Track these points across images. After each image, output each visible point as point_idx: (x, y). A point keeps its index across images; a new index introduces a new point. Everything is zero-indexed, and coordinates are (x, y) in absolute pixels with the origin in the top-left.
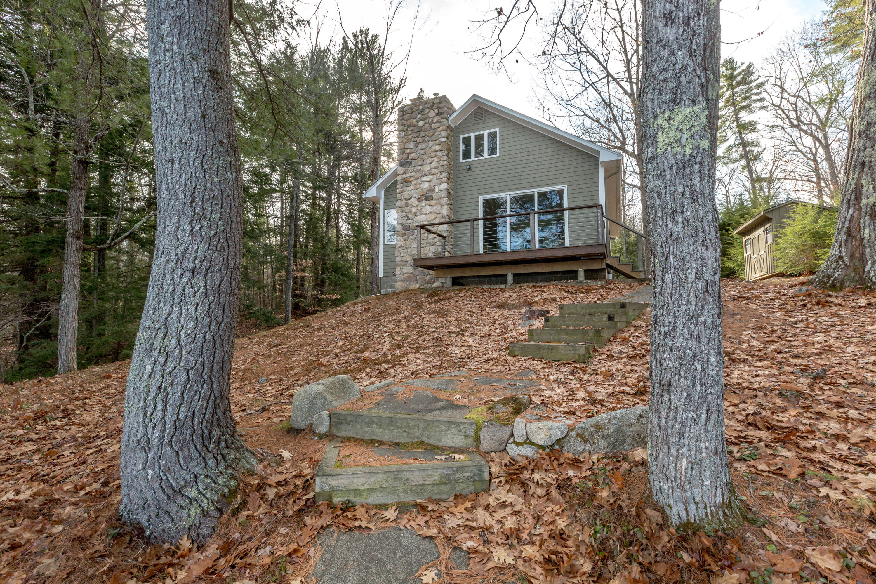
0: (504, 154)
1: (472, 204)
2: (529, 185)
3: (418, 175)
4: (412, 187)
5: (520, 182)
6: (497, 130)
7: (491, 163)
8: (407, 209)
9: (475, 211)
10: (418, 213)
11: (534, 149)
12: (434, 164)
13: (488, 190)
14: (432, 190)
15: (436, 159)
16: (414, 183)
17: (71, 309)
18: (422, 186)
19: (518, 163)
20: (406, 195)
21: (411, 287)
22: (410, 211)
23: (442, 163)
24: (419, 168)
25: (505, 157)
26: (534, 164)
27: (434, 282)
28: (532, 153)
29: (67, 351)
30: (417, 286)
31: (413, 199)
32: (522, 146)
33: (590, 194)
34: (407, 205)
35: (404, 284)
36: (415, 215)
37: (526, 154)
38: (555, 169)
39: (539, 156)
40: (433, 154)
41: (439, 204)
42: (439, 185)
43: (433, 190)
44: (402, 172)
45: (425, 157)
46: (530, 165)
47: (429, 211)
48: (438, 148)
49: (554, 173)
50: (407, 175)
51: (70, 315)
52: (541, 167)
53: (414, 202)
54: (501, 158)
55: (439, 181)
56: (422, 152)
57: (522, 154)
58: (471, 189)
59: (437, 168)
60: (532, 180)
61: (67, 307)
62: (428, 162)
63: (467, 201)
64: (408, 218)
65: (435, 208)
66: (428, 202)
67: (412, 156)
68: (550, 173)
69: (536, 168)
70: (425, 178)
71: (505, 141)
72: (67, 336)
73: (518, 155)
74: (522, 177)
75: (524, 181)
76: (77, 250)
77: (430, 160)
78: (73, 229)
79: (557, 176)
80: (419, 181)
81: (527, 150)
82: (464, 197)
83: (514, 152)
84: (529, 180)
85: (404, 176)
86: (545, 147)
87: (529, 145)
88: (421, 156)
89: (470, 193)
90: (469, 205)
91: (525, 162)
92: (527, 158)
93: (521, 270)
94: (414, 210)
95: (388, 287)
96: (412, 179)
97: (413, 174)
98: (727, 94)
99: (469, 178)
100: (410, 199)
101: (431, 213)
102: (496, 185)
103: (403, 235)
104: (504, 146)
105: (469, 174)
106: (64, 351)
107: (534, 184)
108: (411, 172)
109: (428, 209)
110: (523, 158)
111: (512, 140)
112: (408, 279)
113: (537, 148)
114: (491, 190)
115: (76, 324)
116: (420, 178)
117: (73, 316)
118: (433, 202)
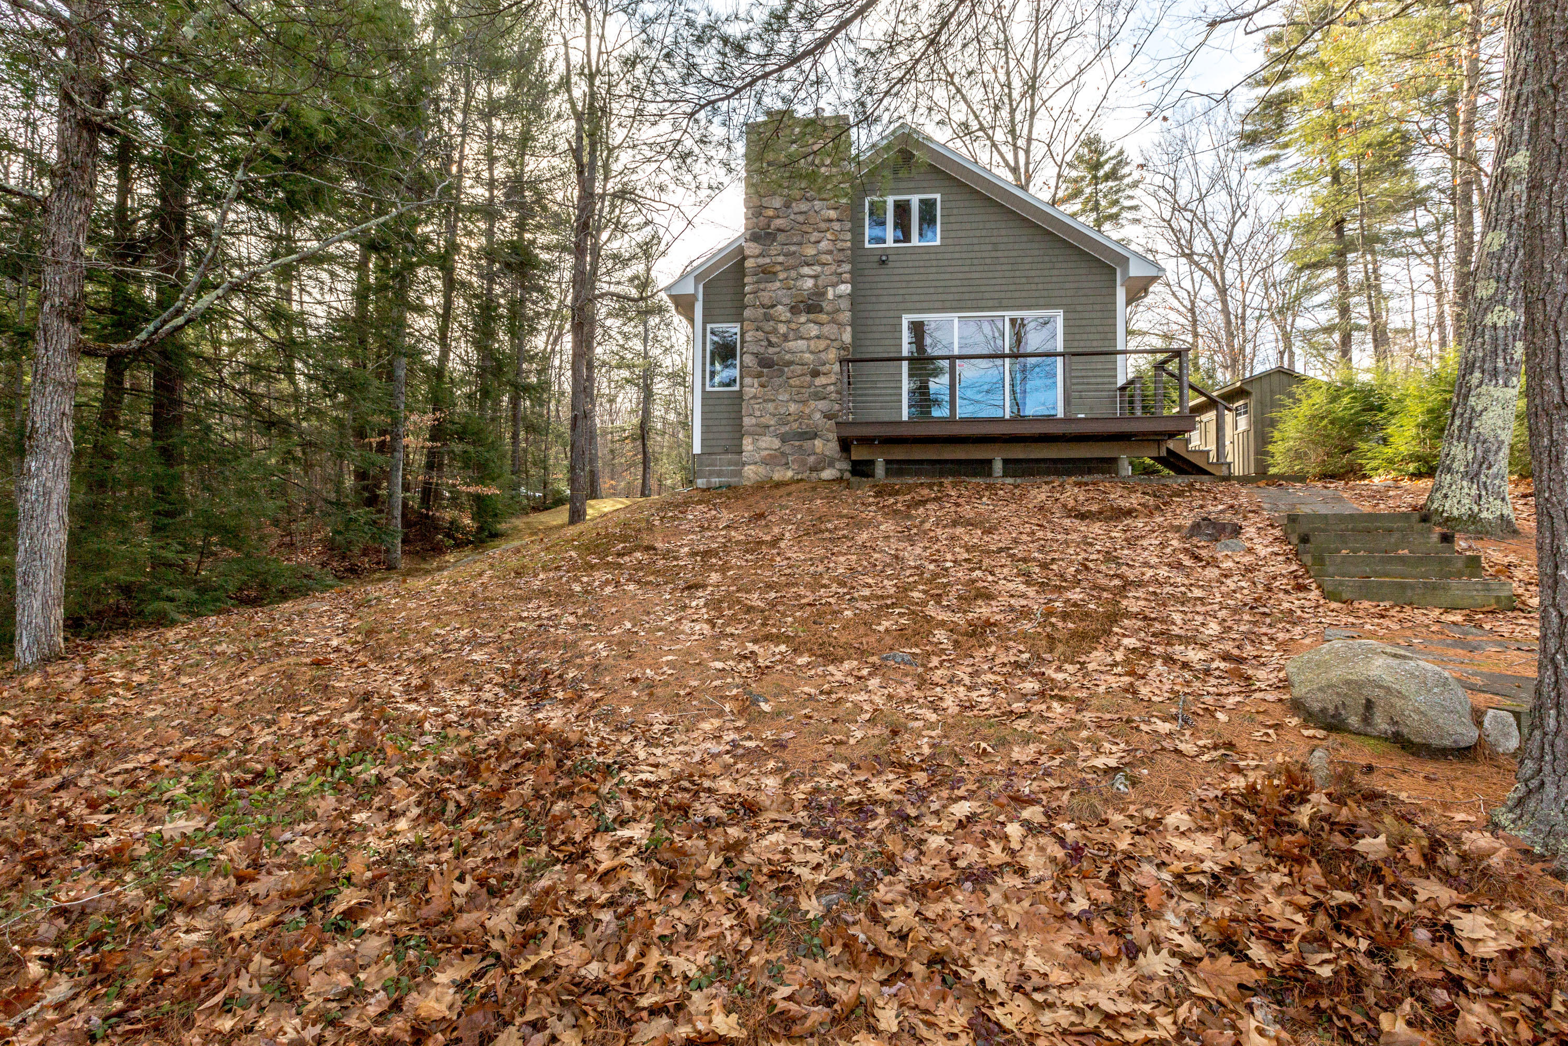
0: (950, 241)
1: (888, 328)
2: (996, 303)
3: (791, 261)
4: (778, 284)
5: (979, 296)
6: (938, 196)
7: (927, 257)
8: (768, 326)
9: (892, 342)
10: (791, 336)
11: (1005, 240)
12: (824, 245)
13: (918, 305)
14: (820, 293)
15: (828, 235)
16: (782, 276)
17: (55, 499)
18: (799, 283)
19: (976, 262)
20: (765, 297)
21: (777, 476)
22: (775, 331)
23: (840, 245)
24: (793, 248)
25: (951, 249)
26: (1005, 267)
27: (823, 469)
28: (1002, 247)
29: (45, 604)
30: (790, 474)
31: (780, 307)
32: (984, 233)
33: (1100, 329)
34: (768, 318)
35: (762, 470)
36: (785, 338)
37: (989, 247)
38: (1041, 280)
39: (1015, 253)
40: (823, 226)
41: (833, 321)
42: (834, 285)
43: (824, 294)
44: (757, 252)
45: (805, 228)
46: (998, 268)
47: (813, 334)
48: (832, 214)
49: (1040, 286)
50: (768, 260)
51: (53, 516)
52: (1018, 274)
53: (782, 311)
54: (942, 249)
55: (834, 279)
56: (801, 218)
57: (983, 247)
58: (886, 299)
59: (830, 252)
60: (1003, 295)
61: (47, 493)
62: (813, 239)
63: (877, 321)
64: (770, 344)
65: (826, 330)
66: (812, 316)
67: (779, 222)
68: (1034, 287)
69: (1007, 274)
70: (806, 270)
71: (952, 219)
72: (44, 568)
73: (976, 248)
74: (983, 289)
75: (987, 295)
76: (70, 350)
77: (815, 236)
78: (62, 294)
79: (1045, 293)
80: (793, 274)
81: (994, 240)
82: (872, 314)
83: (968, 241)
84: (997, 295)
85: (761, 261)
86: (1025, 239)
87: (995, 232)
88: (797, 226)
89: (884, 307)
90: (882, 328)
91: (988, 261)
92: (993, 254)
93: (1019, 452)
94: (782, 329)
95: (711, 474)
96: (779, 268)
97: (781, 259)
98: (1088, 191)
99: (882, 278)
100: (773, 306)
101: (818, 337)
102: (935, 297)
103: (760, 375)
104: (949, 227)
105: (882, 271)
106: (37, 604)
107: (1005, 302)
108: (776, 255)
109: (814, 330)
110: (984, 255)
111: (965, 218)
112: (769, 461)
113: (1011, 239)
114: (925, 305)
115: (64, 537)
116: (794, 268)
117: (60, 517)
118: (823, 317)
